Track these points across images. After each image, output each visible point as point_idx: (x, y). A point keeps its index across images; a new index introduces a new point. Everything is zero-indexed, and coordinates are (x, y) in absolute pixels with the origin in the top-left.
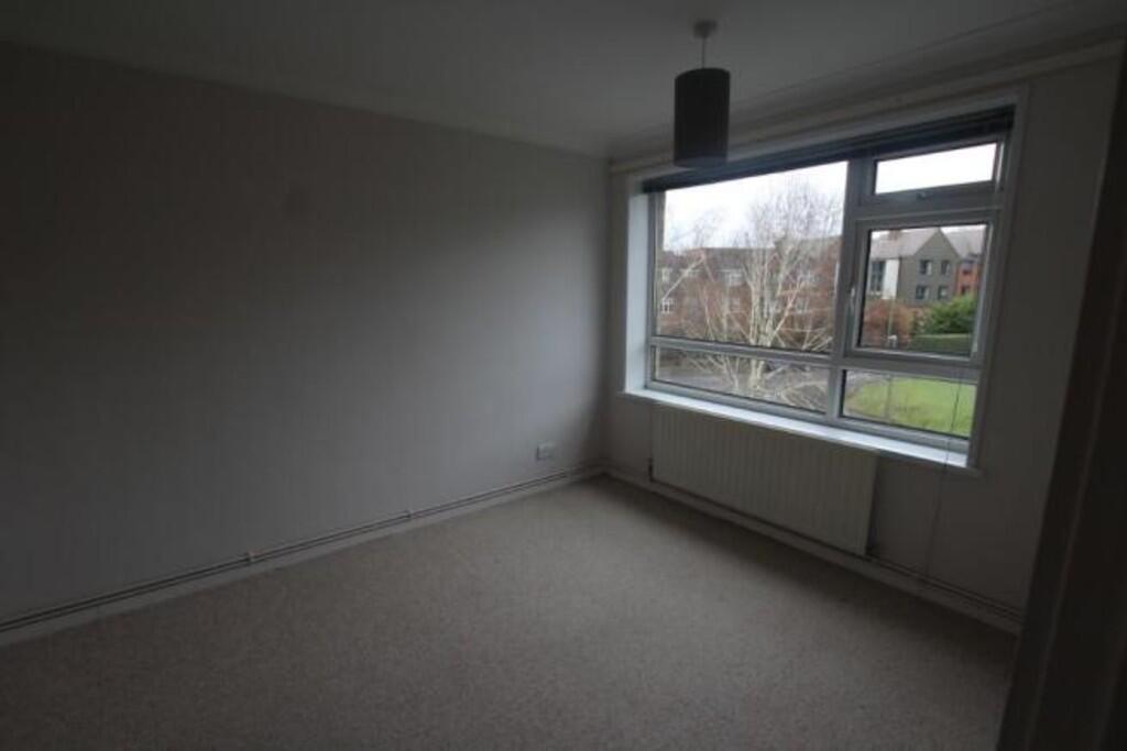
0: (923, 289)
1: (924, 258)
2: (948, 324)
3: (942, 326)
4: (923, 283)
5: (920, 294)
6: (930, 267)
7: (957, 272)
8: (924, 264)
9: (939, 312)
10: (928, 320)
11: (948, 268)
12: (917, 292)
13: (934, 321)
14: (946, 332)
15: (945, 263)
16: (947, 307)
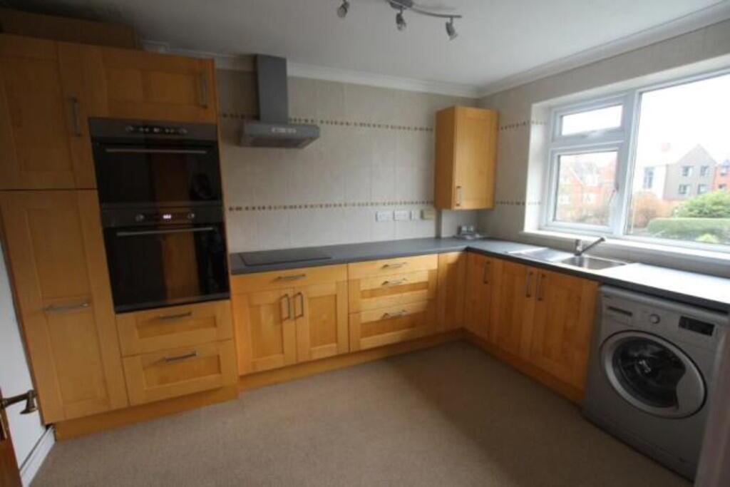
0: (685, 187)
1: (687, 165)
2: (696, 211)
3: (692, 213)
4: (685, 183)
5: (682, 191)
6: (691, 171)
7: (715, 176)
8: (686, 169)
9: (692, 202)
10: (682, 208)
11: (707, 172)
12: (680, 189)
13: (686, 209)
14: (695, 216)
15: (704, 169)
16: (699, 200)
